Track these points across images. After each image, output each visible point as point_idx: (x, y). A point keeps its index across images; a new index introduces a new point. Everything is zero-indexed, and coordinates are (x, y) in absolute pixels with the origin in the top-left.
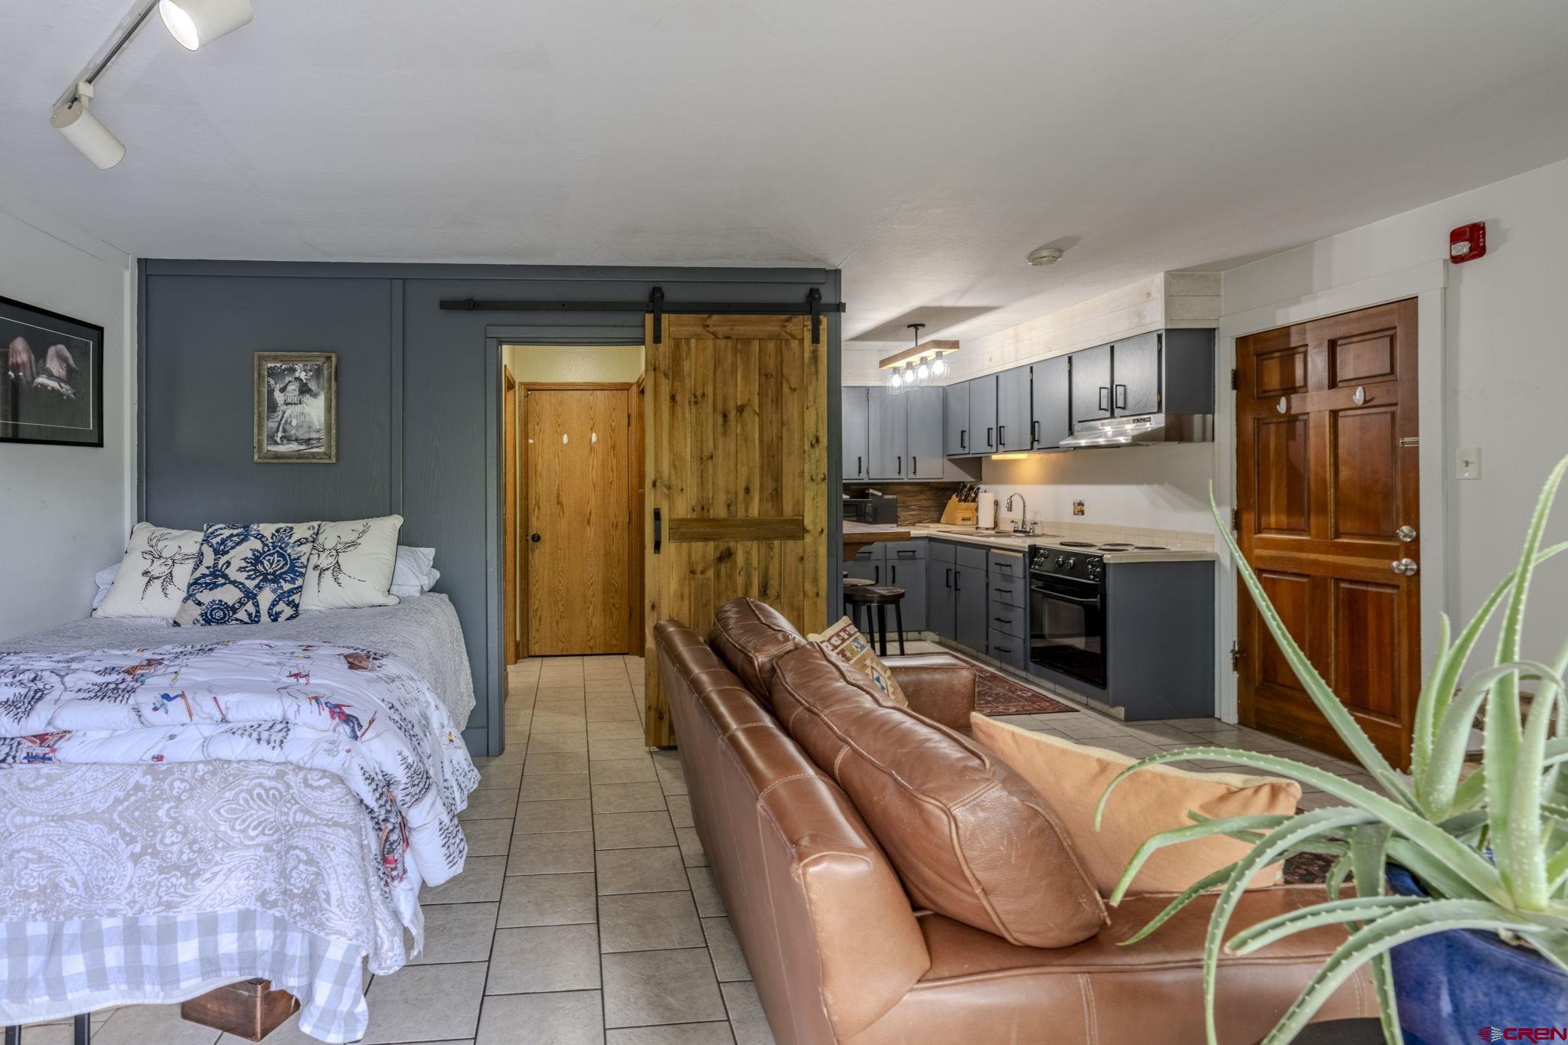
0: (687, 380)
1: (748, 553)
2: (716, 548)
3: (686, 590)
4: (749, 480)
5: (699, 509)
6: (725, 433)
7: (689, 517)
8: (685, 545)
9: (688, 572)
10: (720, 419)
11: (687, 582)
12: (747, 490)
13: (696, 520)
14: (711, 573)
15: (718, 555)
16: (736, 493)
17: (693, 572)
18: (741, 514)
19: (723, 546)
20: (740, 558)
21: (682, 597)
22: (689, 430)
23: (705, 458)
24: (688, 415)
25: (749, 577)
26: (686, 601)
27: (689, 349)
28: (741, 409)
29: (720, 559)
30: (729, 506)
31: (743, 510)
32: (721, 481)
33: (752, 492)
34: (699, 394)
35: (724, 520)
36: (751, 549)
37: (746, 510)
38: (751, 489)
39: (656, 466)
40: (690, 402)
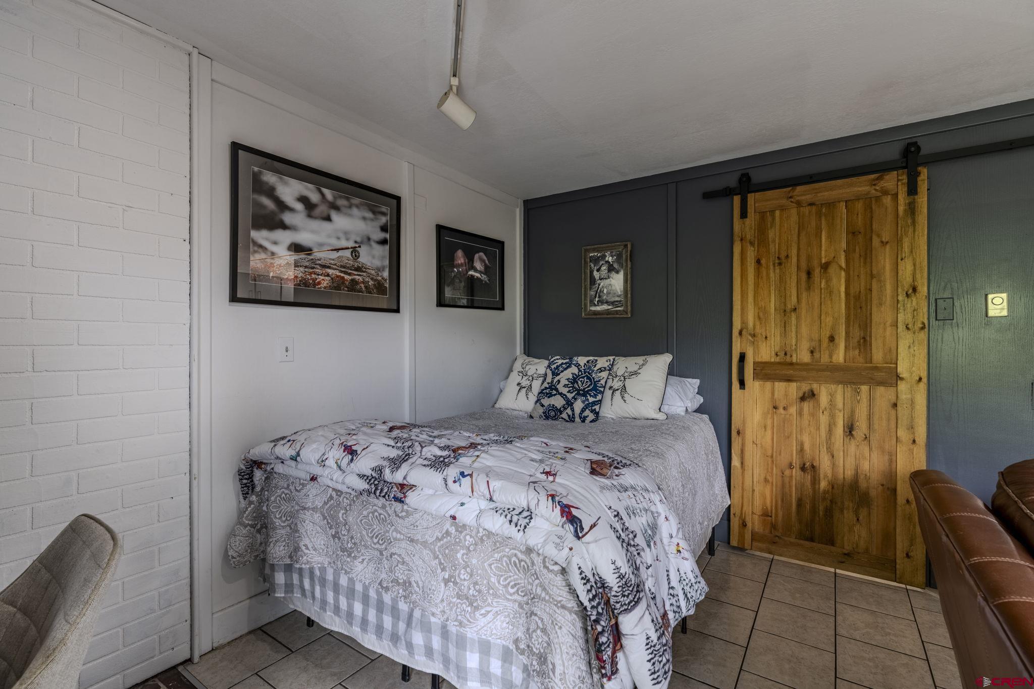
0: (771, 246)
1: (832, 395)
2: (798, 388)
3: (769, 422)
4: (833, 328)
5: (782, 354)
6: (809, 288)
7: (773, 360)
8: (768, 385)
9: (771, 408)
10: (804, 276)
11: (770, 416)
12: (832, 339)
13: (779, 363)
14: (793, 410)
15: (801, 395)
16: (820, 341)
17: (775, 408)
18: (825, 359)
19: (805, 387)
20: (824, 399)
21: (765, 427)
22: (773, 288)
23: (788, 310)
24: (772, 275)
25: (832, 416)
26: (769, 432)
27: (774, 219)
28: (825, 267)
29: (803, 399)
30: (812, 352)
31: (827, 356)
32: (804, 330)
33: (837, 341)
34: (783, 256)
35: (807, 364)
36: (836, 392)
37: (831, 356)
38: (836, 337)
39: (742, 318)
40: (774, 264)
